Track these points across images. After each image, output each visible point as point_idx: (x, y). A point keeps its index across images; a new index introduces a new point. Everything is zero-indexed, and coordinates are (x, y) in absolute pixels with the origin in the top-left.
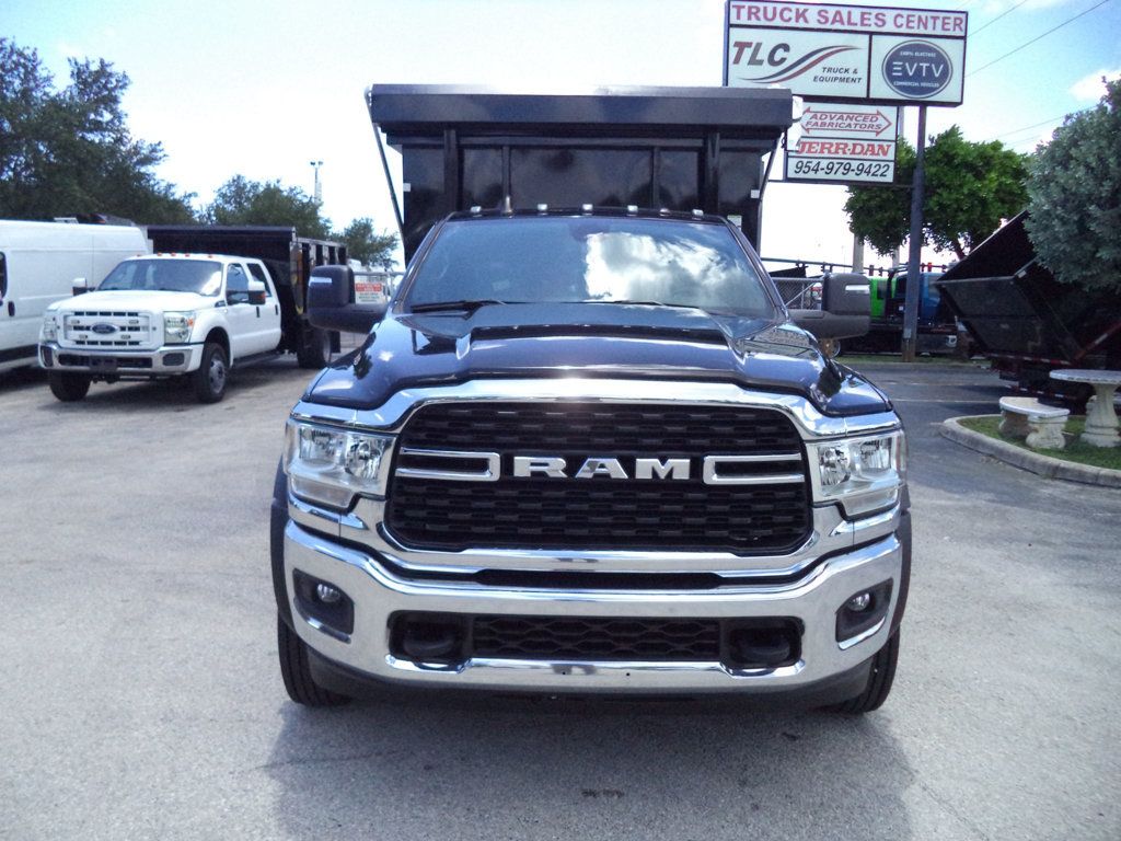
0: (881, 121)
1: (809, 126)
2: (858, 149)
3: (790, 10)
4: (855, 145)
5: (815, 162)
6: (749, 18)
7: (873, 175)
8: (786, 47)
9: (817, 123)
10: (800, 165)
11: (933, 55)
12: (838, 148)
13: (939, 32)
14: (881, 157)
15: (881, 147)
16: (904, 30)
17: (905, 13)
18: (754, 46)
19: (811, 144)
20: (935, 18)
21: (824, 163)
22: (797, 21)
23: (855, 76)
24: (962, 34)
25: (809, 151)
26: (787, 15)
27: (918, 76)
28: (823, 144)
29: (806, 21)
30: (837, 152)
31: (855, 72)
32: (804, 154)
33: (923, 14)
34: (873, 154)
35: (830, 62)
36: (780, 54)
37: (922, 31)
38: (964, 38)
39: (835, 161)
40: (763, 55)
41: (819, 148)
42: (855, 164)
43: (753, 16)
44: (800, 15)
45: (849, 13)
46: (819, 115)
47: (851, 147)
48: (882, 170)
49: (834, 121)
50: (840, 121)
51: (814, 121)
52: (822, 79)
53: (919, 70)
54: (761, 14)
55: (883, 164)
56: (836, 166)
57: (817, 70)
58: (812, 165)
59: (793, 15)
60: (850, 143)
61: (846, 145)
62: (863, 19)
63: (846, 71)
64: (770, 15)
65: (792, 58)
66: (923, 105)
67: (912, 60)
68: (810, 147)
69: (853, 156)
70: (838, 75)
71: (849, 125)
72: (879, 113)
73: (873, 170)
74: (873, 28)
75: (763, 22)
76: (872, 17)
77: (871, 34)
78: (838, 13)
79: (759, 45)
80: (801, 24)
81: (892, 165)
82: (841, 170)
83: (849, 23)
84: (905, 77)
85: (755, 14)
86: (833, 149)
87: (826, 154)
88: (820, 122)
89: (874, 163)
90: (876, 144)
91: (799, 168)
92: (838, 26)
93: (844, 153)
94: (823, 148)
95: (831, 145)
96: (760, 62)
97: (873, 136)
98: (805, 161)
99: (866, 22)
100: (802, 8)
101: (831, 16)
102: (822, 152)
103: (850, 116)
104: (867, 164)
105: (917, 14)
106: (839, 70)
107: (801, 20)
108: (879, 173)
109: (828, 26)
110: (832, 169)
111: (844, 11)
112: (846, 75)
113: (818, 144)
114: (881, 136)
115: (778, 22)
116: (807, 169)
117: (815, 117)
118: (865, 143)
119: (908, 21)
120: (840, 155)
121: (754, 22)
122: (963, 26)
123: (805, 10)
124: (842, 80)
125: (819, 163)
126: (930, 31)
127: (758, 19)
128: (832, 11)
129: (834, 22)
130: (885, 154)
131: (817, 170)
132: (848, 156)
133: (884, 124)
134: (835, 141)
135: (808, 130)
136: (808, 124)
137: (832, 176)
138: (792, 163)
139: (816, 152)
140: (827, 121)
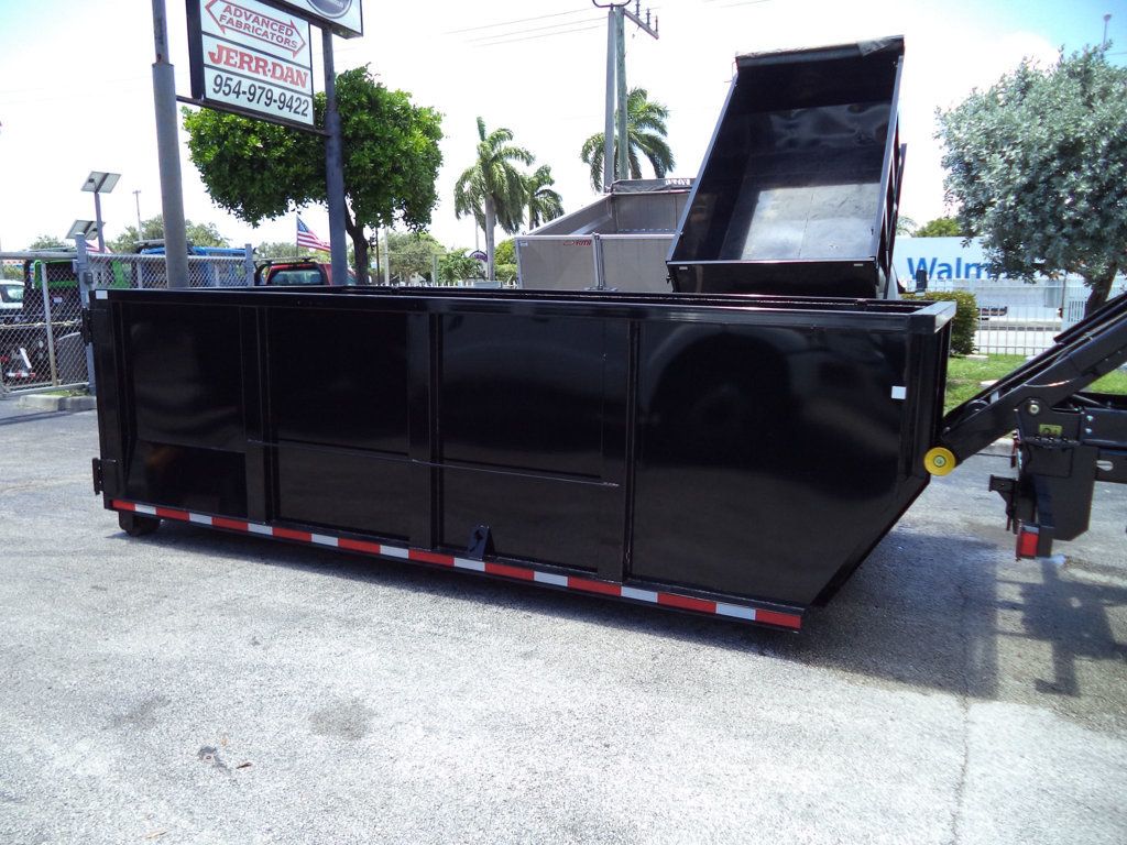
0: (295, 37)
1: (224, 23)
2: (278, 72)
4: (274, 65)
5: (236, 79)
7: (295, 112)
9: (231, 21)
10: (219, 81)
12: (257, 65)
14: (300, 88)
15: (299, 74)
19: (229, 50)
21: (246, 84)
25: (227, 62)
28: (242, 55)
30: (257, 71)
32: (222, 66)
34: (292, 82)
39: (257, 84)
41: (237, 60)
42: (276, 93)
46: (233, 8)
47: (270, 66)
48: (303, 107)
49: (250, 22)
50: (255, 25)
51: (227, 14)
55: (302, 98)
56: (259, 92)
58: (232, 84)
60: (270, 60)
61: (266, 63)
66: (326, 30)
68: (229, 57)
69: (274, 81)
71: (265, 33)
72: (293, 26)
73: (294, 105)
81: (310, 100)
82: (263, 99)
86: (253, 66)
87: (246, 71)
88: (235, 20)
89: (296, 96)
90: (295, 68)
91: (218, 85)
93: (265, 74)
94: (242, 60)
95: (251, 59)
97: (290, 56)
98: (225, 75)
102: (241, 66)
103: (265, 21)
104: (289, 94)
108: (300, 110)
110: (254, 94)
113: (236, 52)
114: (296, 60)
116: (228, 89)
117: (228, 9)
118: (284, 65)
120: (261, 76)
125: (240, 82)
130: (304, 86)
131: (238, 94)
132: (268, 79)
133: (300, 44)
134: (254, 54)
135: (222, 27)
136: (222, 17)
137: (253, 106)
138: (209, 76)
139: (235, 66)
140: (243, 19)
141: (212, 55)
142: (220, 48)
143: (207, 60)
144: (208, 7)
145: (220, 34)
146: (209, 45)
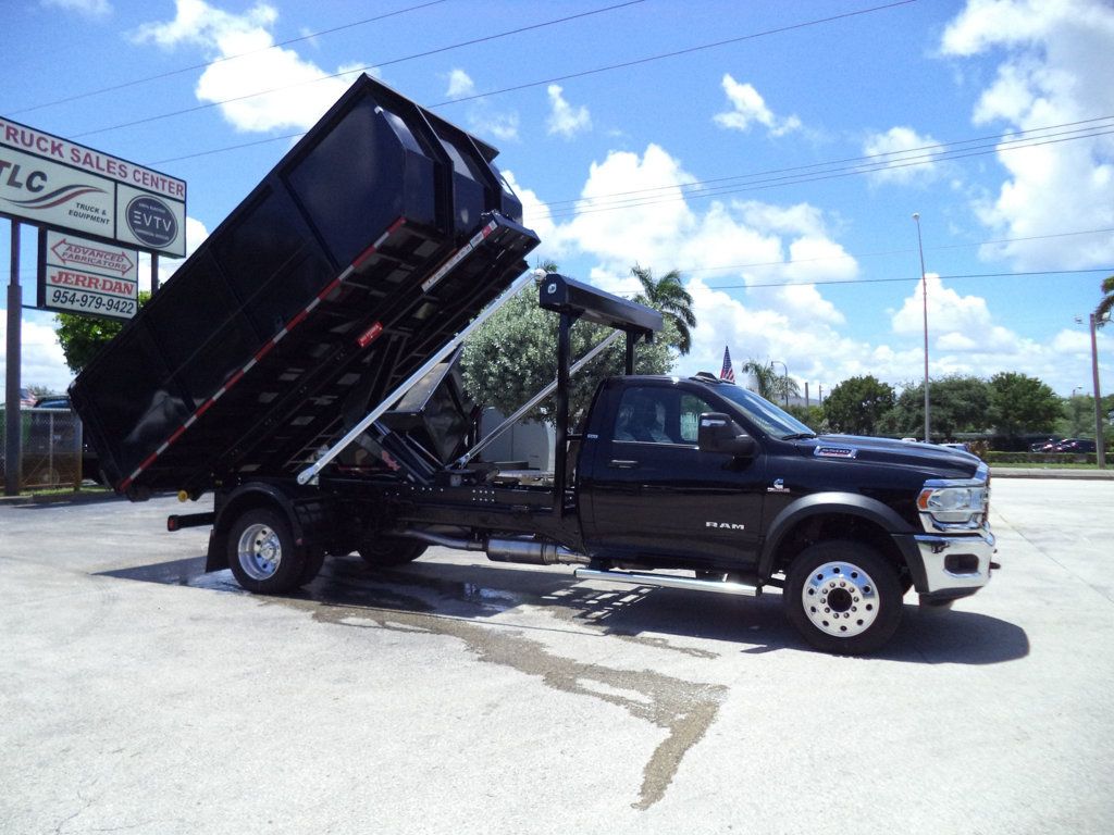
0: (125, 262)
1: (66, 257)
2: (108, 285)
3: (46, 141)
4: (105, 281)
5: (72, 292)
6: (8, 138)
7: (121, 311)
8: (43, 176)
9: (71, 255)
10: (57, 294)
11: (164, 211)
12: (90, 282)
13: (166, 193)
14: (127, 295)
15: (126, 286)
16: (140, 185)
17: (142, 170)
18: (12, 167)
19: (67, 275)
20: (164, 181)
21: (79, 295)
22: (53, 153)
23: (104, 217)
24: (183, 199)
25: (66, 281)
26: (43, 144)
27: (152, 228)
28: (78, 276)
29: (61, 155)
30: (89, 286)
31: (104, 213)
32: (61, 284)
33: (155, 175)
34: (120, 291)
35: (82, 199)
36: (37, 182)
37: (154, 189)
38: (184, 202)
39: (89, 295)
40: (22, 178)
41: (74, 280)
42: (105, 300)
43: (11, 137)
44: (55, 149)
45: (98, 158)
46: (73, 248)
47: (101, 282)
48: (128, 307)
49: (87, 255)
50: (91, 256)
51: (69, 252)
52: (76, 214)
53: (153, 221)
54: (19, 137)
55: (128, 302)
56: (90, 300)
57: (71, 204)
58: (69, 296)
59: (49, 146)
60: (101, 279)
61: (97, 280)
62: (109, 167)
63: (97, 210)
64: (27, 141)
65: (49, 187)
66: (155, 254)
67: (148, 212)
68: (67, 279)
69: (103, 292)
70: (89, 212)
71: (99, 262)
72: (124, 255)
73: (121, 307)
74: (117, 177)
75: (20, 146)
76: (117, 167)
77: (117, 182)
78: (88, 155)
79: (17, 168)
80: (56, 156)
81: (135, 303)
82: (94, 304)
83: (98, 167)
84: (143, 226)
85: (14, 136)
86: (87, 282)
87: (80, 287)
88: (74, 255)
89: (122, 301)
90: (123, 282)
91: (57, 297)
92: (87, 167)
93: (96, 287)
94: (77, 280)
95: (85, 279)
96: (19, 185)
97: (119, 274)
98: (62, 291)
99: (111, 170)
100: (57, 142)
101: (82, 157)
102: (77, 284)
103: (100, 254)
104: (116, 300)
105: (151, 173)
106: (91, 209)
107: (57, 152)
108: (126, 310)
109: (80, 165)
110: (86, 301)
111: (94, 155)
112: (95, 214)
113: (73, 275)
114: (125, 276)
115: (34, 149)
116: (64, 299)
117: (70, 248)
118: (114, 281)
119: (144, 179)
120: (93, 289)
121: (11, 142)
122: (183, 192)
123: (60, 145)
124: (93, 218)
125: (74, 295)
126: (160, 191)
127: (16, 140)
128: (83, 152)
129: (85, 162)
130: (130, 292)
131: (72, 302)
132: (99, 290)
133: (129, 265)
134: (87, 275)
135: (64, 260)
136: (64, 254)
137: (86, 309)
138: (50, 291)
139: (71, 283)
140: (81, 254)
141: (53, 278)
142: (61, 274)
143: (49, 280)
144: (53, 249)
145: (61, 264)
146: (51, 272)
